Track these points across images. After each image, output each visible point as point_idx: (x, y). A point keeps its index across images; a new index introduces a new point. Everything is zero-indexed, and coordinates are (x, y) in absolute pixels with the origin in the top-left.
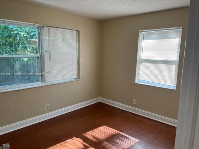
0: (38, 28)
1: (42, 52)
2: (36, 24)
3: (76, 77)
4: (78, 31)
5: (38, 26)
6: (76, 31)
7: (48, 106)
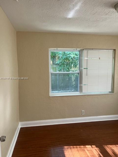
0: (79, 51)
1: (81, 69)
2: (77, 49)
3: (111, 91)
4: (115, 50)
5: (80, 50)
6: (113, 50)
7: (83, 112)
